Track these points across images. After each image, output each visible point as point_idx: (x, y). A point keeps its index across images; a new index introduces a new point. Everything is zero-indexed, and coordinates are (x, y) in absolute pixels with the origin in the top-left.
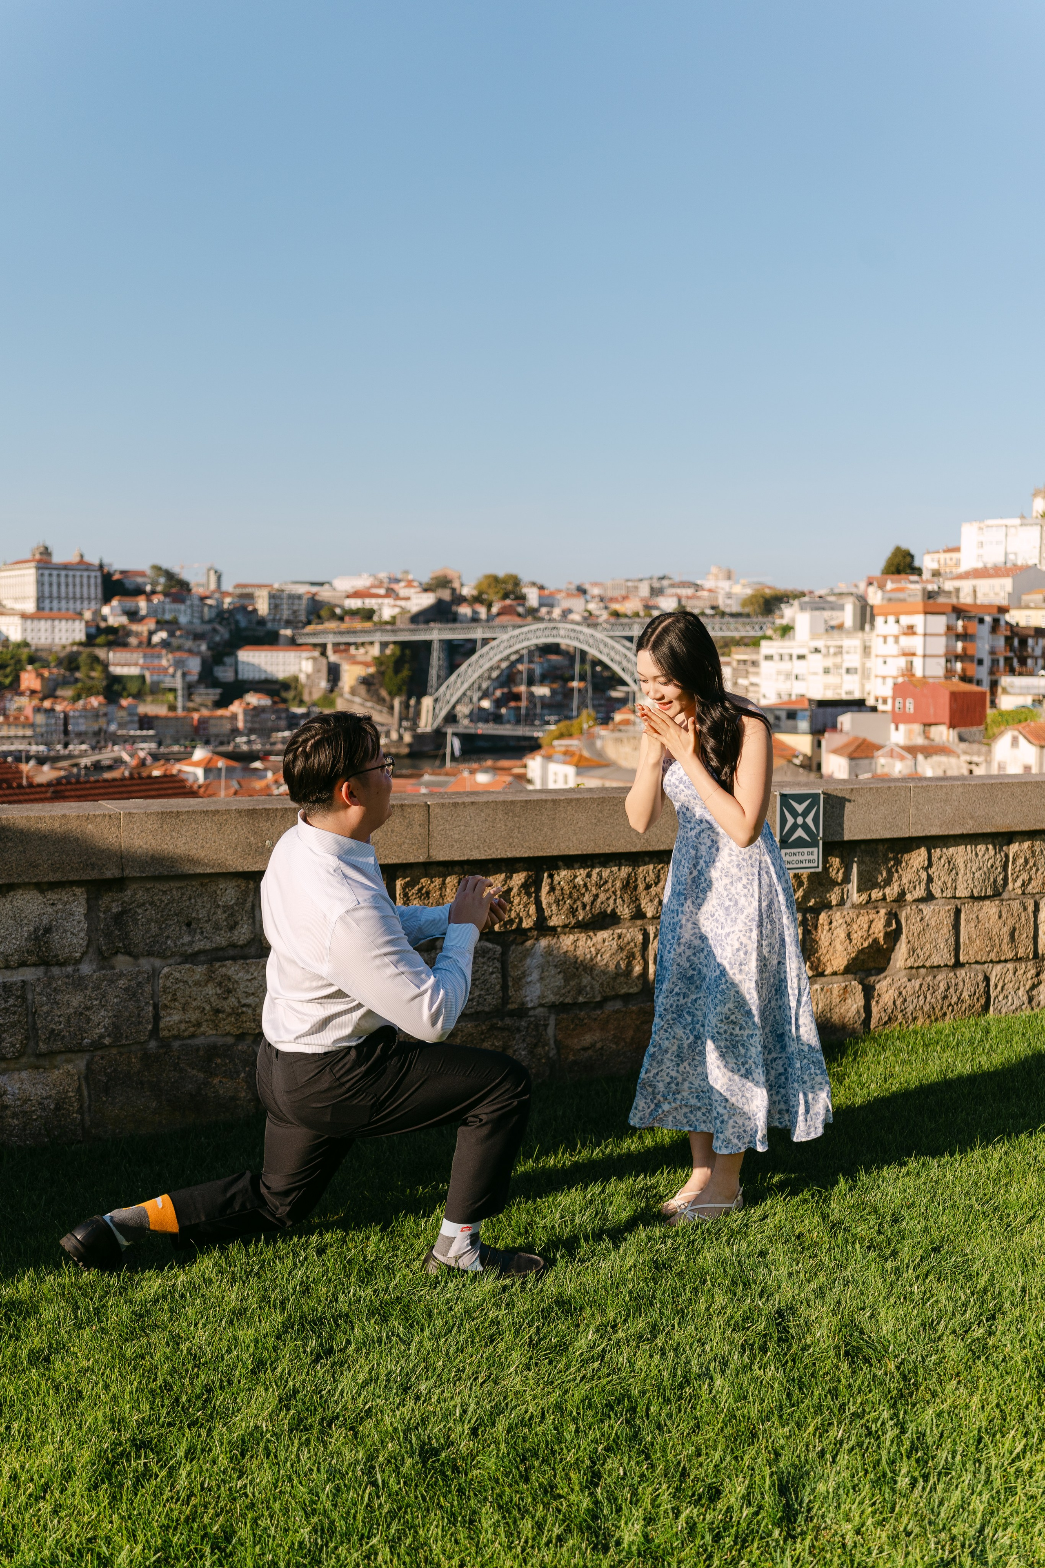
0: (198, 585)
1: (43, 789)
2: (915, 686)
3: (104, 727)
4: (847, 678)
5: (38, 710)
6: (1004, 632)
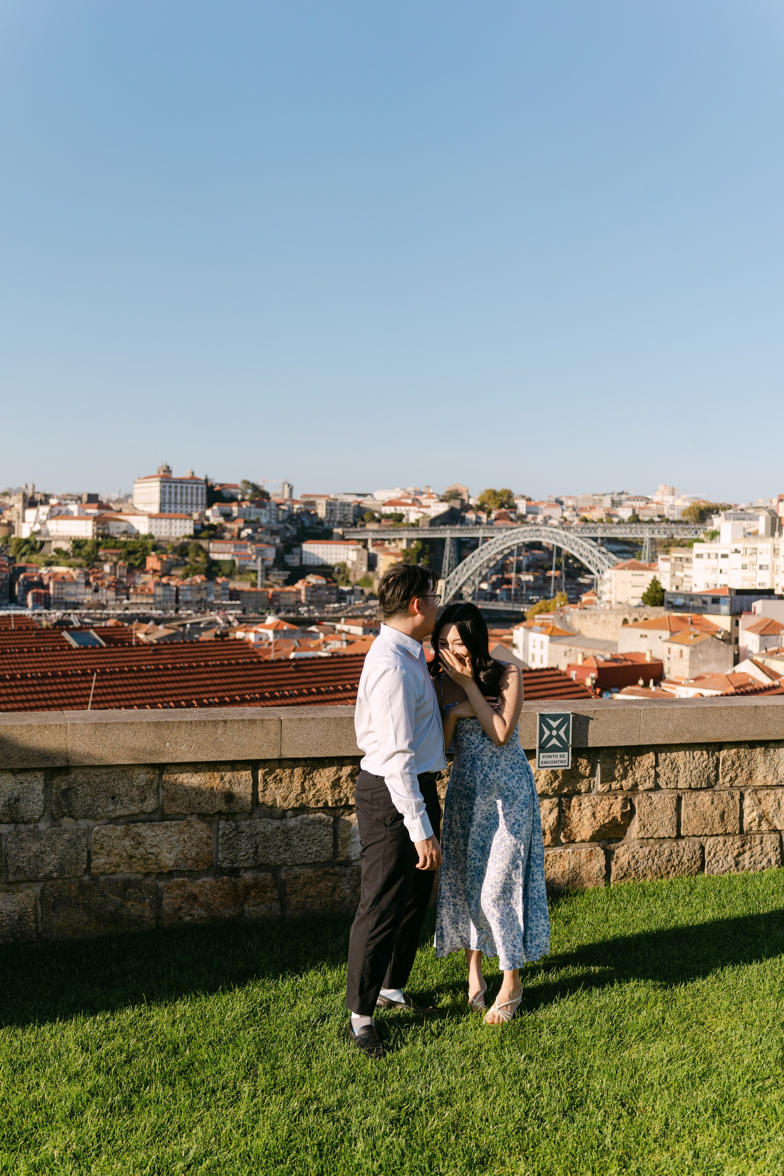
1: (147, 648)
3: (205, 597)
4: (761, 572)
5: (158, 584)
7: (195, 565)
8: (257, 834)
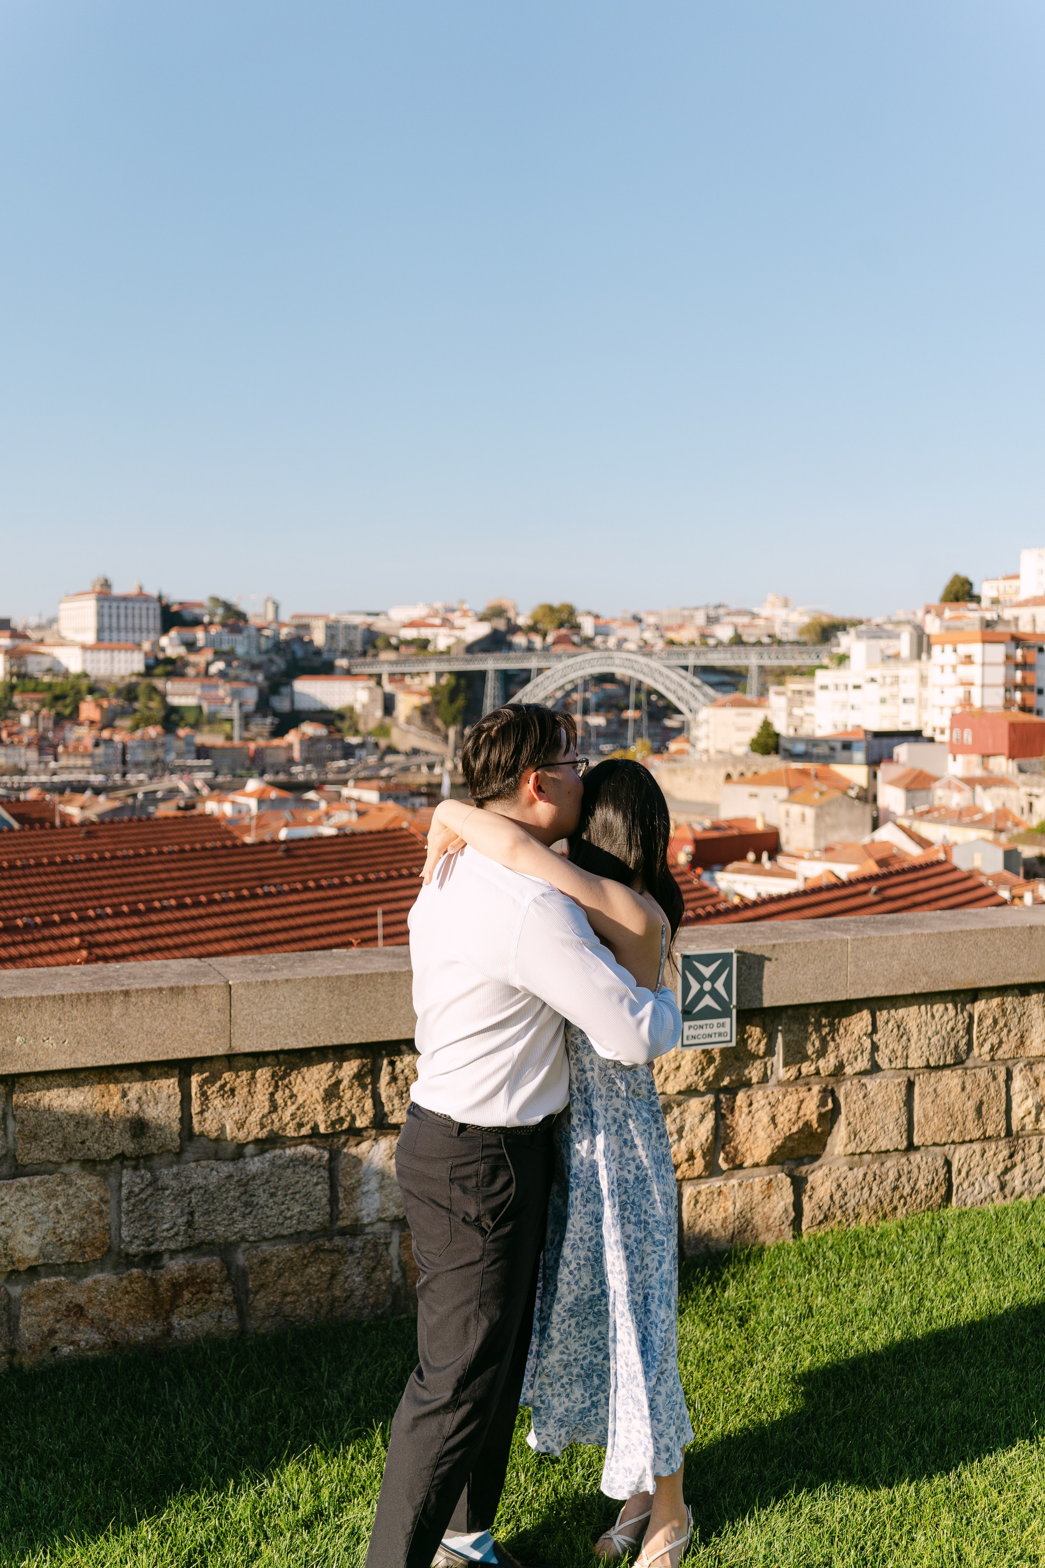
0: (256, 616)
2: (973, 717)
3: (162, 757)
4: (904, 708)
5: (96, 740)
7: (147, 713)
8: (192, 1190)
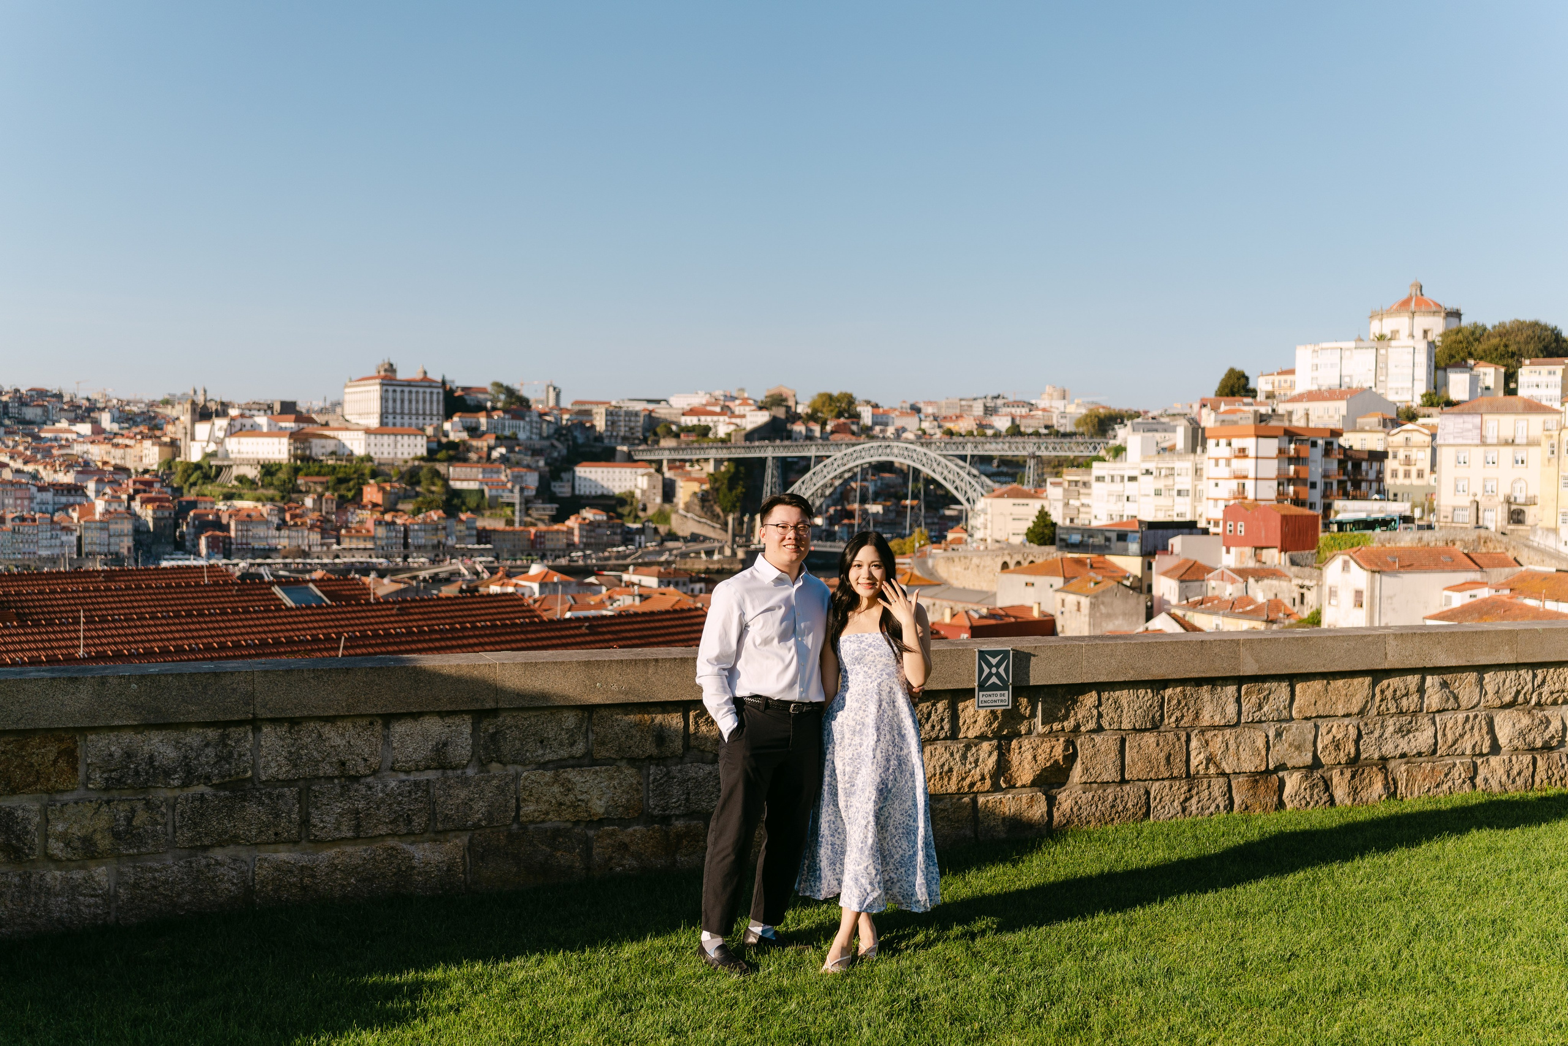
0: (538, 402)
1: (389, 606)
2: (1247, 510)
3: (443, 540)
4: (1179, 499)
5: (379, 523)
6: (1337, 455)
7: (430, 497)
8: (689, 780)
